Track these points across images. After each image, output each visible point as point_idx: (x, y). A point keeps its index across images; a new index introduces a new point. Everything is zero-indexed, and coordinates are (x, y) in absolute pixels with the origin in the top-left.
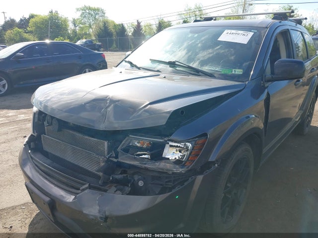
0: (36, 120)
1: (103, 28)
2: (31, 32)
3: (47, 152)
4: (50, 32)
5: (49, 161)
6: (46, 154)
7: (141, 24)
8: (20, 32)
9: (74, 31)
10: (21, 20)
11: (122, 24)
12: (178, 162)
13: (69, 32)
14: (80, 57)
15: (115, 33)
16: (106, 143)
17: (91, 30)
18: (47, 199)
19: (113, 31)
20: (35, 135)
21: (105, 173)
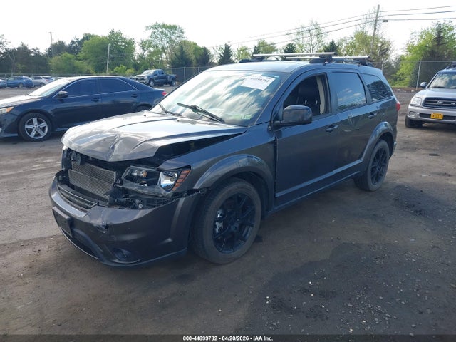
0: (65, 157)
1: (179, 54)
2: (85, 59)
3: (73, 185)
4: (110, 58)
5: (72, 190)
6: (72, 187)
7: (230, 48)
8: (70, 59)
9: (141, 57)
10: (73, 42)
11: (205, 48)
12: (168, 188)
13: (136, 58)
14: (135, 96)
15: (195, 60)
16: (115, 173)
17: (164, 56)
18: (67, 217)
19: (193, 57)
20: (64, 169)
21: (111, 196)
